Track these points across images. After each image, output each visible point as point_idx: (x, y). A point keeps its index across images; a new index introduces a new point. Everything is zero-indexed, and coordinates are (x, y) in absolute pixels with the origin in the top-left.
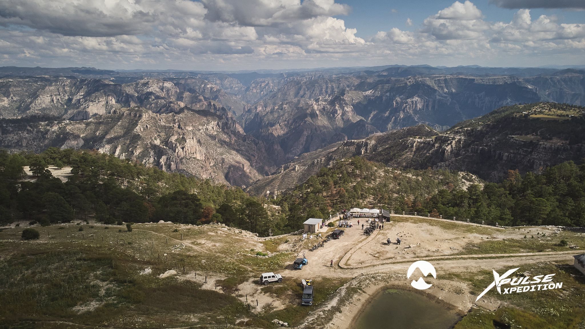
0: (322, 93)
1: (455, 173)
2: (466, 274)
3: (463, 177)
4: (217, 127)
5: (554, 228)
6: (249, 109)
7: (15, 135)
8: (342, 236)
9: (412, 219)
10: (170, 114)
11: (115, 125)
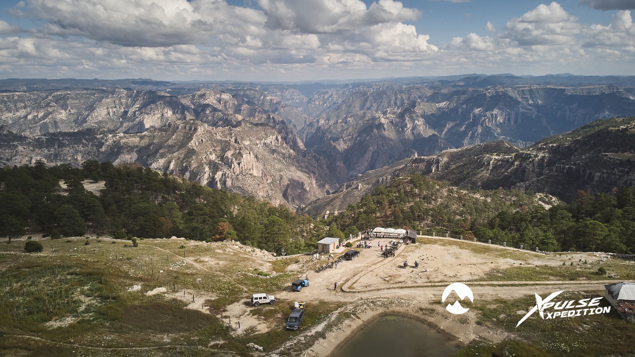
0: (391, 105)
1: (532, 194)
2: (479, 302)
3: (540, 199)
4: (276, 141)
5: (603, 255)
6: (311, 123)
7: (70, 149)
8: (356, 257)
9: (441, 240)
10: (227, 128)
11: (169, 139)
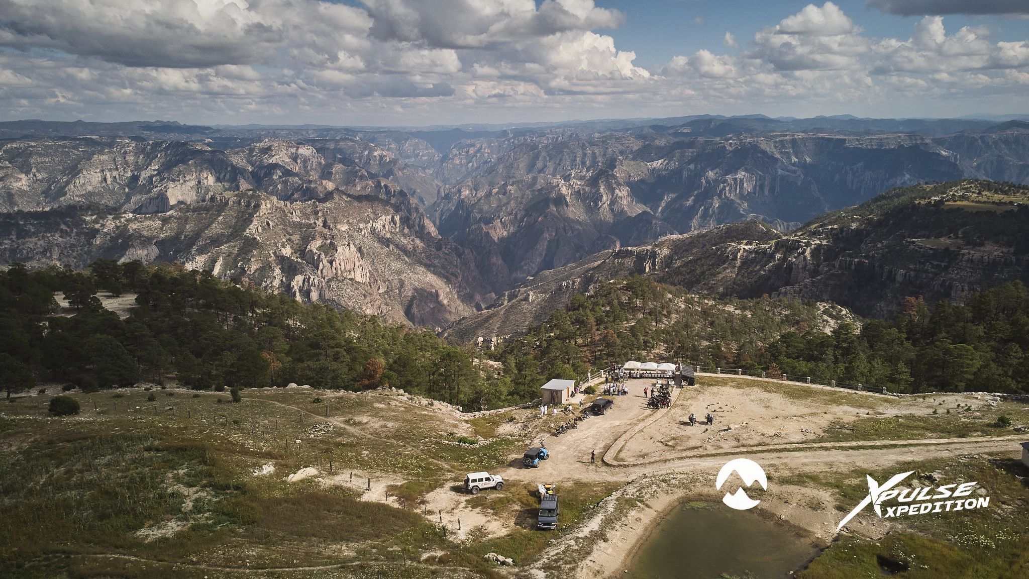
0: (576, 165)
1: (811, 305)
2: (829, 475)
3: (824, 312)
4: (392, 224)
5: (988, 396)
6: (448, 194)
7: (39, 240)
8: (609, 410)
9: (733, 380)
10: (309, 202)
11: (212, 223)
